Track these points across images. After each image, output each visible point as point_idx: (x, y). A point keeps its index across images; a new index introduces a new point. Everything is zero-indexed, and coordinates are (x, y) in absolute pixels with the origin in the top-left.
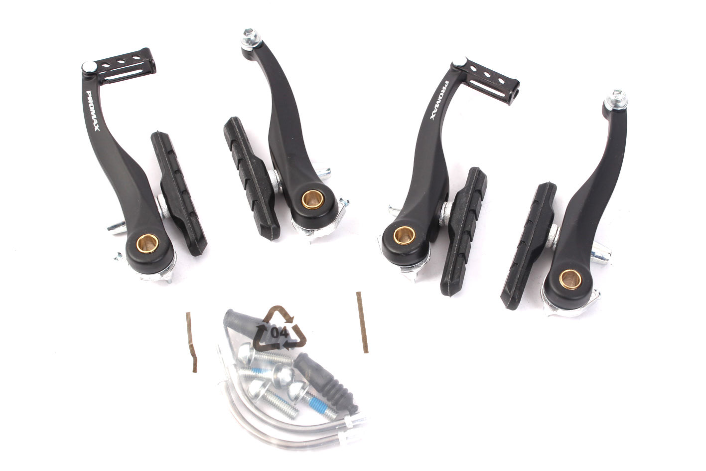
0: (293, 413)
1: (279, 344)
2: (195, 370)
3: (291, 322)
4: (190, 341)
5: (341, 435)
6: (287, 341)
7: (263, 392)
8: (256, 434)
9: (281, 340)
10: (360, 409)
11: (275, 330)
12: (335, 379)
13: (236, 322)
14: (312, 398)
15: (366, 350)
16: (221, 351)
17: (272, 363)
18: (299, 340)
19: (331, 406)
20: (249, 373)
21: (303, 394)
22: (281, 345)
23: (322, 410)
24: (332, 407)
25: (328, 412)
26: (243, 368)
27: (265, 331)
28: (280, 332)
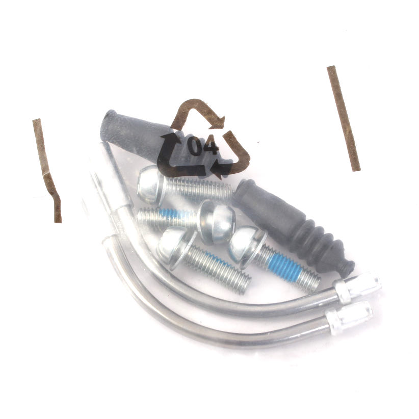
0: (241, 282)
1: (203, 167)
2: (58, 219)
3: (221, 127)
4: (45, 168)
5: (332, 316)
6: (217, 160)
7: (185, 250)
8: (181, 325)
9: (207, 160)
10: (358, 268)
11: (194, 142)
12: (308, 218)
13: (123, 132)
14: (272, 255)
15: (356, 166)
16: (103, 184)
17: (193, 199)
18: (235, 159)
19: (306, 266)
20: (155, 217)
21: (257, 250)
22: (207, 170)
23: (292, 276)
24: (310, 268)
25: (303, 277)
26: (145, 210)
27: (177, 145)
28: (203, 147)
